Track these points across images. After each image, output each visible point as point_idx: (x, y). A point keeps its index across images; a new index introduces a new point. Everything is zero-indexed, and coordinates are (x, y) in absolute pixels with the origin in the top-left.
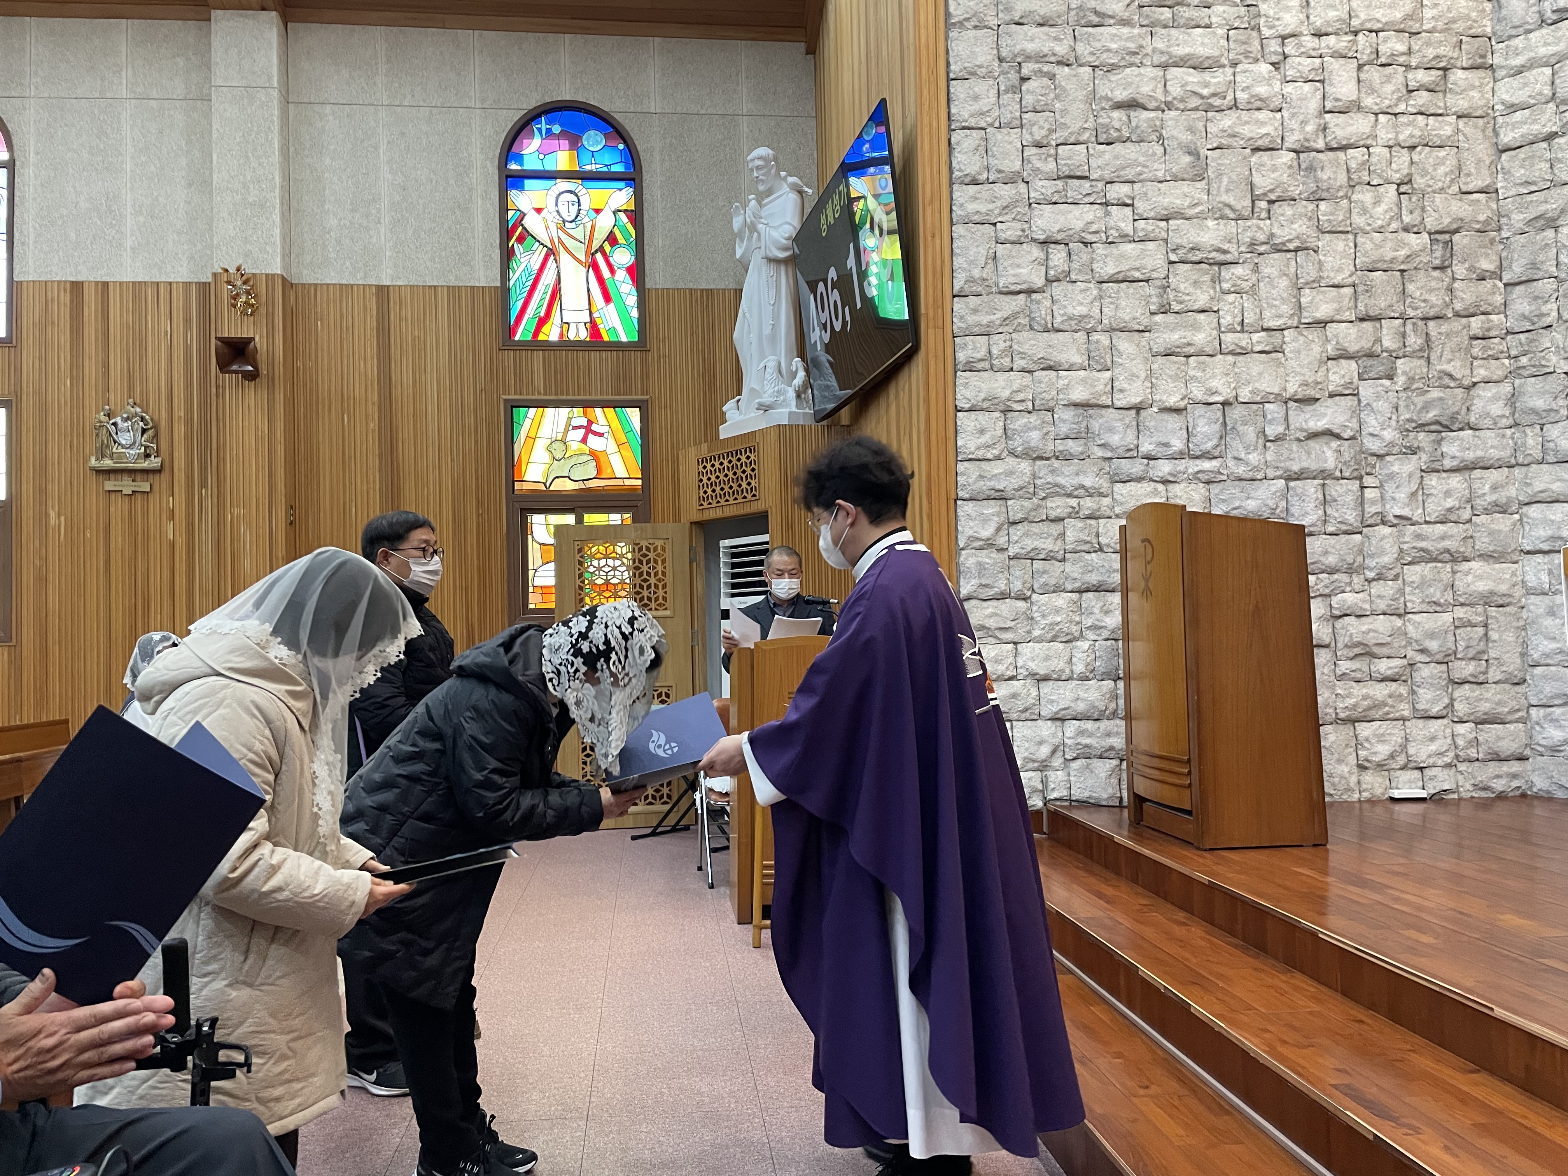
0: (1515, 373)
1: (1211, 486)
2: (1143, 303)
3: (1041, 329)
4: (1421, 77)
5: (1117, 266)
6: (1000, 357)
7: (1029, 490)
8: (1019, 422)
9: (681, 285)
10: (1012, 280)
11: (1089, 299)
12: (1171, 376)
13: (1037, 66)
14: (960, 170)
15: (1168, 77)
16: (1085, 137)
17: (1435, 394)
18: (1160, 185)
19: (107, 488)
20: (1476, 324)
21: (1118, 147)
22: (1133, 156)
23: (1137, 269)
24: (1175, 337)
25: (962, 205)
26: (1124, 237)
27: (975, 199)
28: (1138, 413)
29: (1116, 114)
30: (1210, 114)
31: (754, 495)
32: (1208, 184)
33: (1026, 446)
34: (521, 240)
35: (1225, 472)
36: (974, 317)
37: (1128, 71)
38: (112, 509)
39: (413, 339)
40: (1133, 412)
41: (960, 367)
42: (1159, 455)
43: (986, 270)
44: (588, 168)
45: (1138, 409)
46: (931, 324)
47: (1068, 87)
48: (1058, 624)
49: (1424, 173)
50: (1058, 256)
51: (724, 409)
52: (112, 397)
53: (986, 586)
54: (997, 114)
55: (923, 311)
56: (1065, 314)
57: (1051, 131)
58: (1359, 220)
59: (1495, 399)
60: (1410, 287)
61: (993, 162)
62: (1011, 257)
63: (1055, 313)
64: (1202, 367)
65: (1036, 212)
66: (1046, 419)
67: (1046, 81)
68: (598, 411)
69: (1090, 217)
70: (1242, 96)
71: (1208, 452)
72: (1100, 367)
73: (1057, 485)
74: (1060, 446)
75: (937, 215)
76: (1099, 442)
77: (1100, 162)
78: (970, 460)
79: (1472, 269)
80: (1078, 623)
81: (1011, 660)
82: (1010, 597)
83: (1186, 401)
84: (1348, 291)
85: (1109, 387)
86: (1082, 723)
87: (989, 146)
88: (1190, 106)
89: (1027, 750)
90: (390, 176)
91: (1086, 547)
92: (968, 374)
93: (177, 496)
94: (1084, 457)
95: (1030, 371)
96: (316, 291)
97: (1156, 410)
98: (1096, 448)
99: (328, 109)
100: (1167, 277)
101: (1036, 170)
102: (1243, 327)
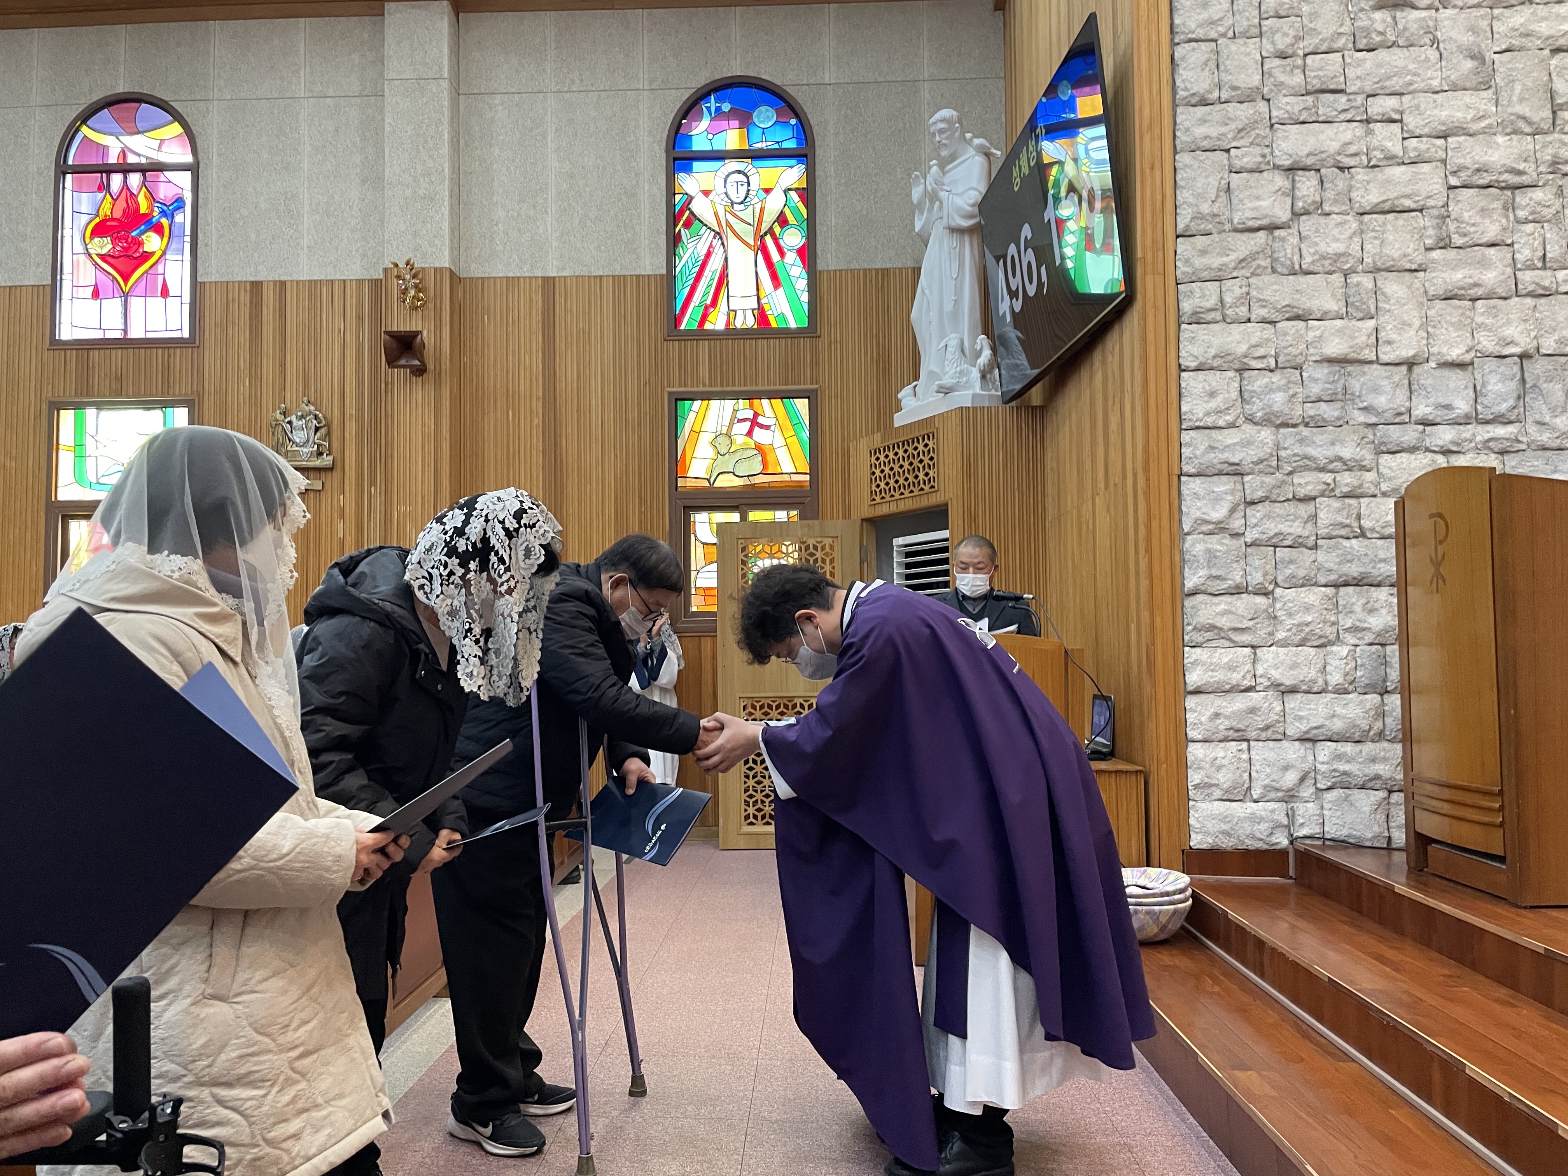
1: (1506, 457)
2: (1416, 236)
3: (1285, 271)
5: (1382, 194)
6: (1235, 305)
7: (1272, 463)
8: (1258, 382)
9: (855, 265)
10: (1249, 214)
11: (1347, 234)
12: (1452, 324)
14: (1186, 89)
16: (1340, 43)
18: (1436, 96)
21: (1382, 54)
22: (1400, 63)
23: (1408, 196)
24: (1458, 277)
25: (1187, 130)
26: (1391, 159)
27: (1203, 121)
28: (1410, 370)
29: (1378, 15)
30: (1496, 11)
31: (933, 487)
32: (1496, 93)
33: (1268, 410)
34: (688, 225)
35: (1525, 439)
36: (1203, 260)
39: (578, 332)
40: (1404, 368)
41: (1185, 318)
42: (1438, 420)
43: (1217, 205)
44: (759, 146)
45: (1410, 364)
46: (1149, 269)
48: (1307, 625)
50: (1307, 185)
51: (900, 396)
52: (288, 394)
53: (1217, 577)
54: (1231, 22)
55: (1139, 254)
56: (1317, 252)
57: (1298, 39)
61: (1225, 78)
62: (1247, 188)
63: (1304, 252)
64: (1494, 313)
65: (1280, 134)
66: (1293, 378)
68: (765, 402)
69: (1348, 136)
71: (1503, 415)
72: (1361, 315)
73: (1306, 457)
74: (1311, 410)
75: (1158, 143)
76: (1361, 405)
77: (1359, 71)
78: (1198, 428)
80: (1333, 624)
81: (1248, 667)
82: (1247, 591)
83: (1472, 354)
85: (1373, 338)
86: (1340, 744)
87: (1220, 60)
88: (1471, 2)
89: (1268, 776)
90: (557, 164)
91: (1343, 532)
92: (1194, 327)
93: (347, 495)
94: (1340, 423)
95: (1273, 323)
96: (483, 285)
97: (1433, 365)
98: (1356, 412)
99: (498, 99)
100: (1447, 205)
101: (1280, 85)
102: (1545, 263)
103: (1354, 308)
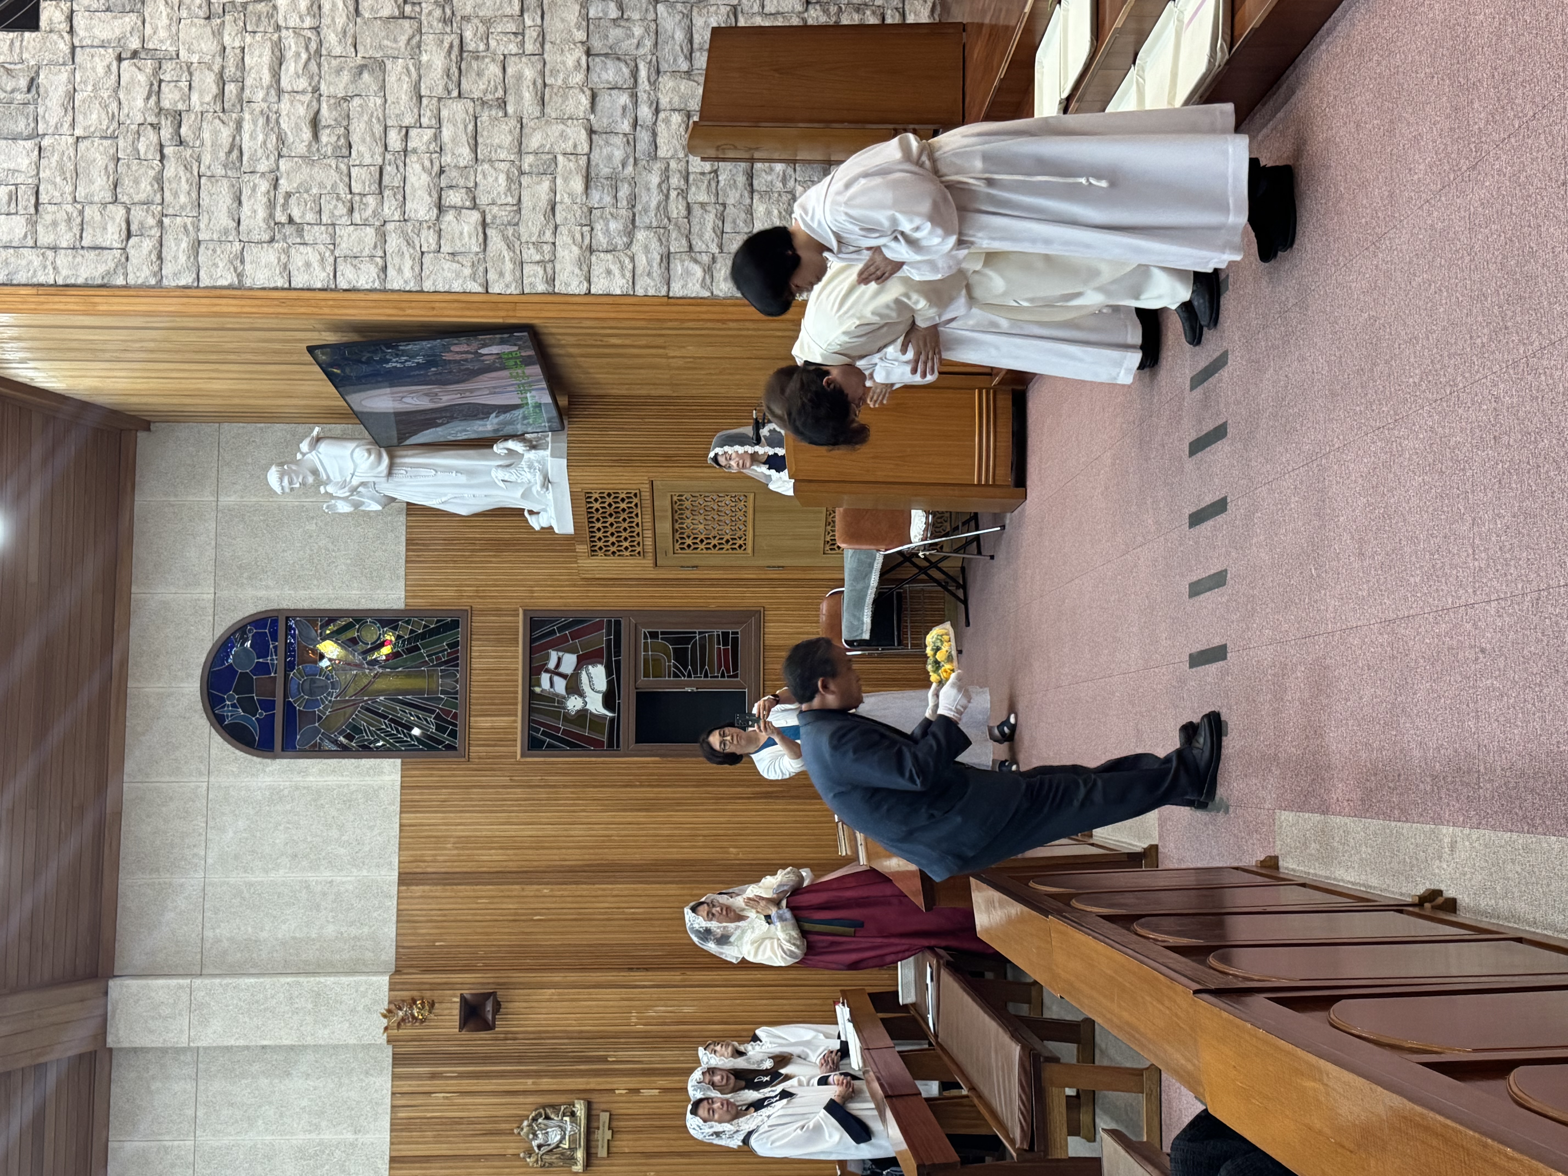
1: (662, 69)
2: (496, 123)
3: (518, 216)
5: (463, 145)
6: (542, 253)
7: (662, 231)
8: (601, 239)
9: (402, 572)
10: (474, 240)
11: (492, 171)
12: (563, 102)
13: (279, 208)
14: (374, 282)
15: (289, 89)
16: (343, 167)
18: (389, 102)
19: (605, 1154)
21: (355, 138)
22: (363, 125)
23: (466, 127)
24: (528, 96)
26: (437, 137)
27: (400, 270)
28: (595, 132)
29: (324, 139)
30: (324, 52)
31: (635, 495)
32: (388, 57)
33: (622, 233)
35: (649, 57)
36: (507, 275)
37: (284, 126)
38: (627, 1150)
39: (457, 849)
40: (594, 136)
41: (550, 290)
42: (633, 115)
43: (465, 263)
45: (591, 132)
46: (511, 313)
47: (298, 181)
48: (780, 213)
50: (454, 198)
52: (510, 1151)
54: (322, 247)
55: (500, 321)
56: (504, 193)
57: (338, 198)
61: (366, 252)
62: (453, 240)
63: (504, 202)
64: (554, 72)
65: (412, 215)
66: (599, 215)
67: (293, 200)
69: (417, 167)
70: (308, 22)
71: (632, 71)
72: (553, 165)
73: (658, 208)
74: (623, 203)
75: (413, 304)
76: (621, 168)
77: (367, 155)
78: (633, 283)
83: (585, 89)
85: (571, 157)
87: (352, 254)
88: (316, 70)
90: (281, 871)
91: (713, 185)
92: (557, 283)
93: (615, 1086)
94: (633, 182)
95: (556, 227)
96: (404, 947)
97: (592, 117)
98: (626, 172)
99: (208, 934)
100: (473, 100)
101: (375, 214)
102: (520, 33)
103: (548, 169)
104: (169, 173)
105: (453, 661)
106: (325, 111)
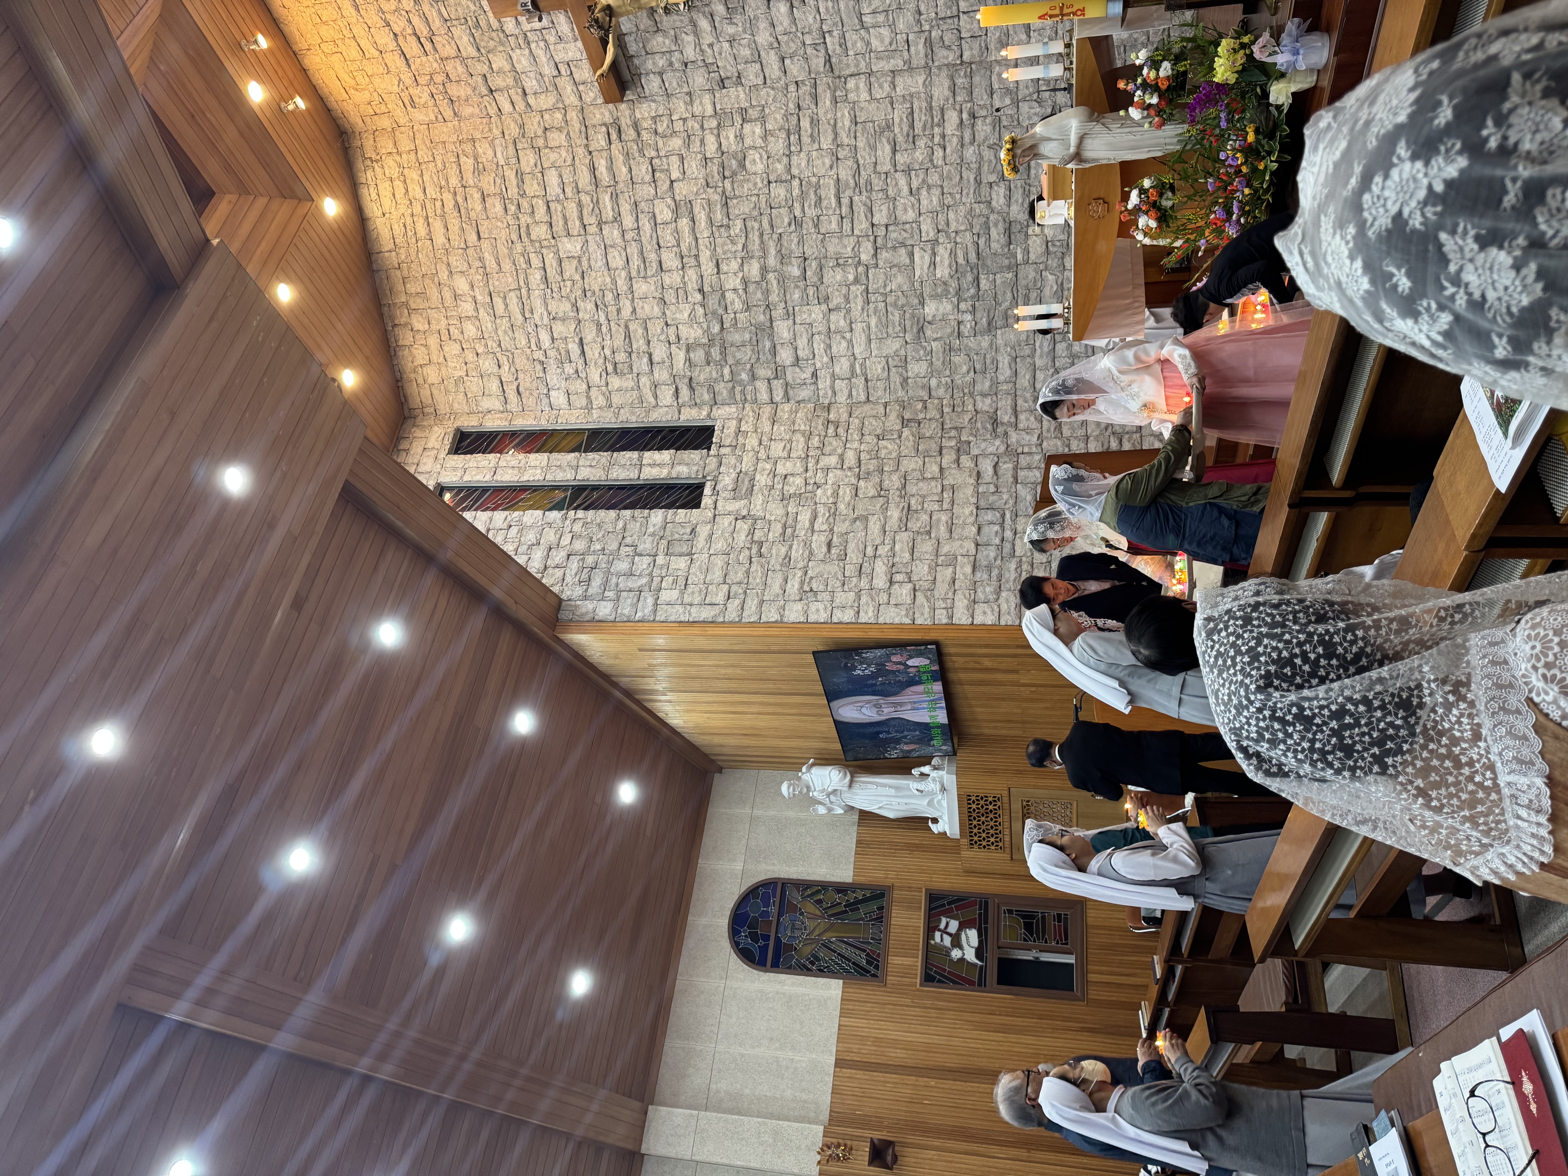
0: (971, 394)
1: (1019, 514)
2: (925, 541)
3: (934, 586)
4: (831, 431)
5: (906, 553)
6: (946, 604)
8: (981, 596)
10: (908, 598)
11: (921, 564)
12: (962, 531)
13: (806, 585)
14: (852, 619)
15: (818, 530)
16: (842, 564)
17: (979, 425)
18: (868, 534)
20: (946, 410)
21: (849, 551)
22: (854, 545)
23: (908, 544)
24: (943, 528)
25: (869, 619)
26: (892, 549)
27: (866, 613)
28: (980, 545)
29: (833, 551)
30: (838, 513)
31: (999, 797)
32: (870, 514)
35: (1012, 508)
36: (926, 615)
37: (813, 546)
40: (979, 547)
41: (950, 622)
42: (1002, 536)
43: (902, 609)
45: (977, 545)
46: (926, 635)
47: (817, 572)
49: (875, 430)
50: (898, 577)
51: (936, 834)
54: (826, 602)
55: (920, 638)
56: (927, 575)
57: (837, 579)
58: (894, 455)
59: (983, 402)
60: (927, 435)
61: (849, 604)
62: (897, 598)
63: (927, 579)
64: (958, 517)
65: (876, 586)
66: (980, 584)
67: (813, 581)
69: (881, 563)
70: (831, 500)
71: (1001, 515)
72: (955, 561)
74: (994, 578)
75: (872, 630)
76: (993, 561)
77: (854, 559)
78: (999, 619)
79: (921, 412)
83: (975, 524)
84: (927, 459)
85: (965, 557)
87: (841, 606)
88: (833, 521)
90: (762, 1048)
92: (954, 619)
94: (1000, 568)
95: (955, 591)
96: (835, 1110)
97: (978, 537)
98: (996, 563)
100: (913, 532)
101: (856, 586)
102: (941, 501)
103: (952, 561)
104: (753, 569)
105: (880, 919)
106: (835, 539)
